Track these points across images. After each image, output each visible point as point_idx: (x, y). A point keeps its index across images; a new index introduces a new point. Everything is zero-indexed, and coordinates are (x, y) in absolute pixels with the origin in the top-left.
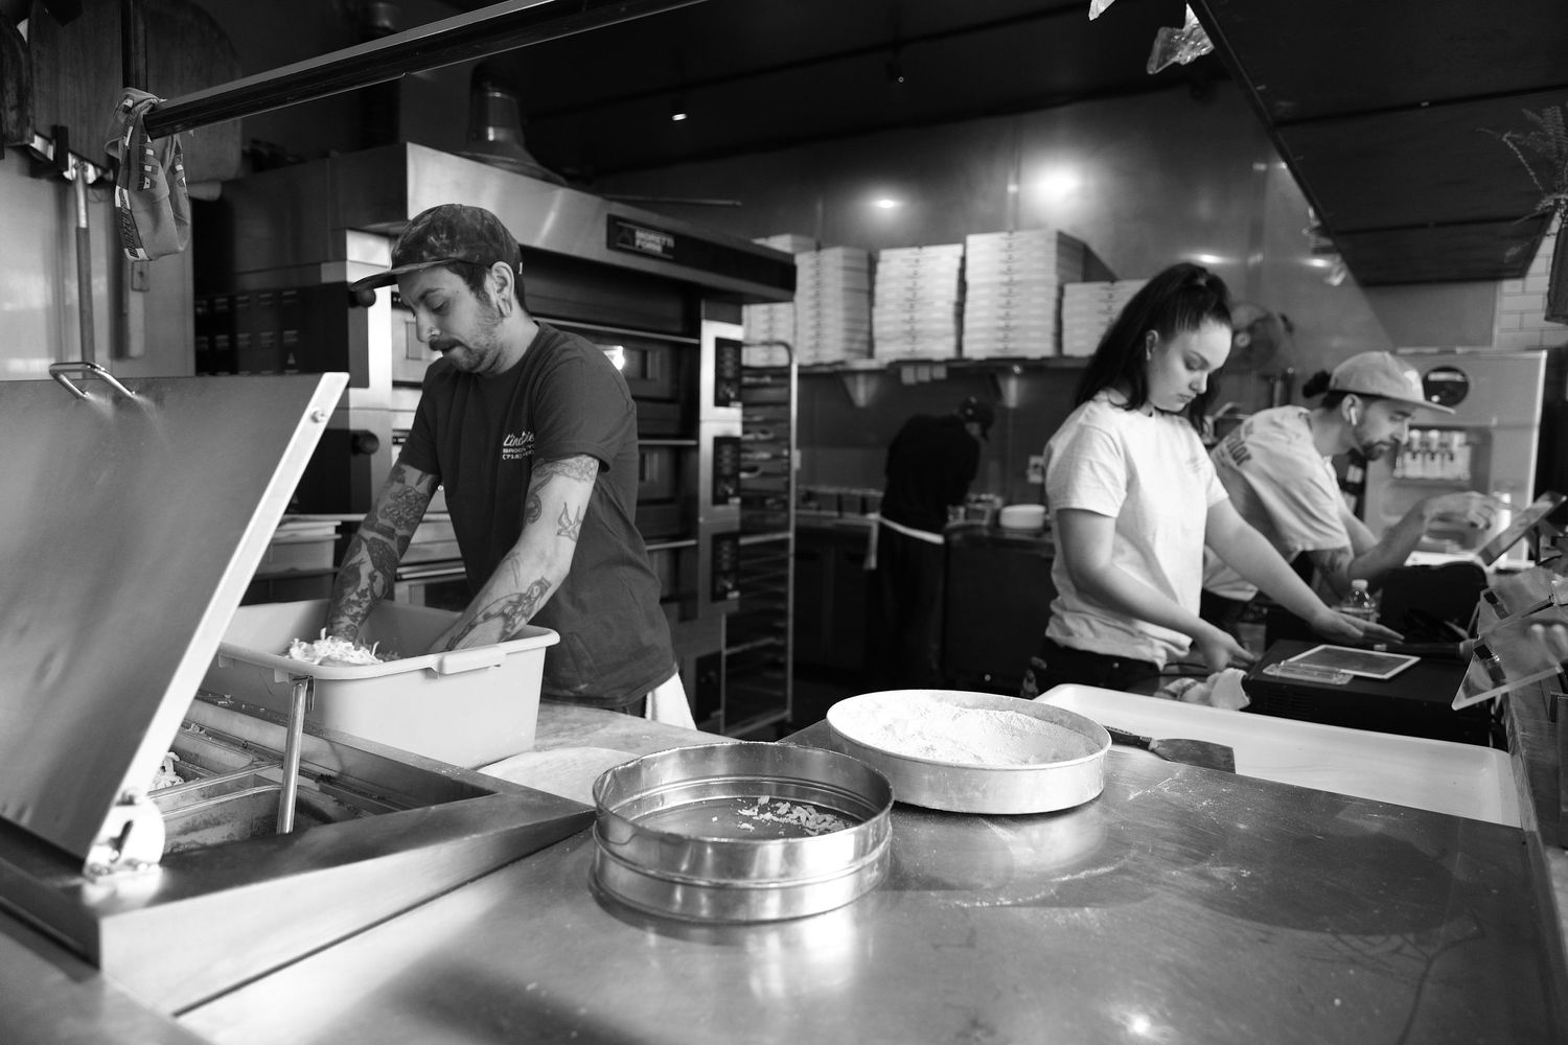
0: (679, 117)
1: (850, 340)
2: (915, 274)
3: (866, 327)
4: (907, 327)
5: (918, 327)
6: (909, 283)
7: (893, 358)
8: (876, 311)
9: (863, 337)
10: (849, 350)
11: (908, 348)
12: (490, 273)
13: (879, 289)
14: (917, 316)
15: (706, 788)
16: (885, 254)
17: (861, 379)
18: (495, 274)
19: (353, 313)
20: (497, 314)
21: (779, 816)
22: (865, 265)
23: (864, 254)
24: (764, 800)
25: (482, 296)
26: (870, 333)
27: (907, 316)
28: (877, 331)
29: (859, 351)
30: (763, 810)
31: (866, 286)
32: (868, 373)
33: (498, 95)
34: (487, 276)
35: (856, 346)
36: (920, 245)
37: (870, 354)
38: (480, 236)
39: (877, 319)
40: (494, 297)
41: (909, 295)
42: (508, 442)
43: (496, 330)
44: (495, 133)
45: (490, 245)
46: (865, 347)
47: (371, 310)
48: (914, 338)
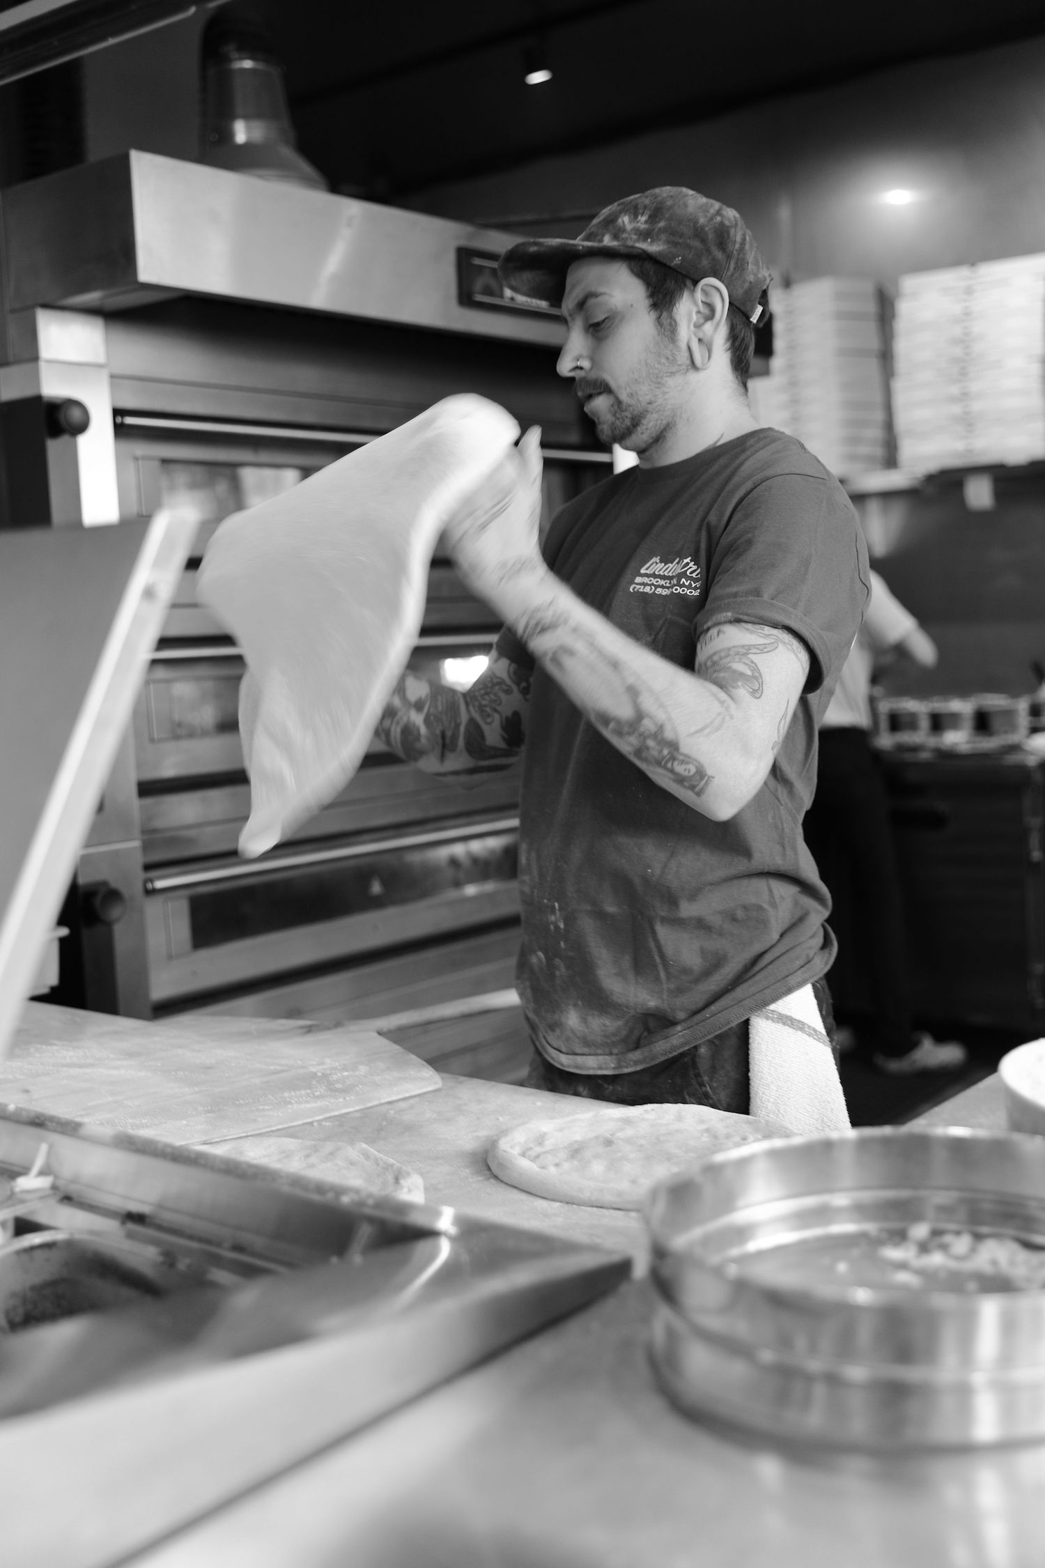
0: (538, 77)
1: (853, 440)
2: (967, 314)
3: (879, 416)
4: (956, 409)
5: (976, 406)
6: (957, 331)
7: (932, 466)
8: (899, 385)
9: (876, 433)
10: (853, 458)
11: (960, 446)
12: (693, 292)
13: (903, 346)
14: (974, 387)
15: (822, 1214)
16: (910, 284)
17: (873, 507)
18: (699, 295)
19: (54, 447)
20: (683, 358)
21: (959, 1258)
22: (871, 307)
23: (868, 288)
24: (920, 1231)
25: (666, 322)
26: (889, 425)
27: (955, 390)
28: (903, 419)
29: (870, 459)
30: (924, 1248)
31: (874, 343)
32: (887, 496)
33: (248, 64)
34: (686, 295)
35: (864, 450)
36: (973, 263)
37: (891, 460)
38: (699, 233)
39: (901, 398)
40: (685, 332)
41: (958, 351)
42: (647, 569)
43: (671, 382)
44: (248, 130)
45: (708, 251)
46: (879, 451)
47: (83, 441)
48: (970, 425)
